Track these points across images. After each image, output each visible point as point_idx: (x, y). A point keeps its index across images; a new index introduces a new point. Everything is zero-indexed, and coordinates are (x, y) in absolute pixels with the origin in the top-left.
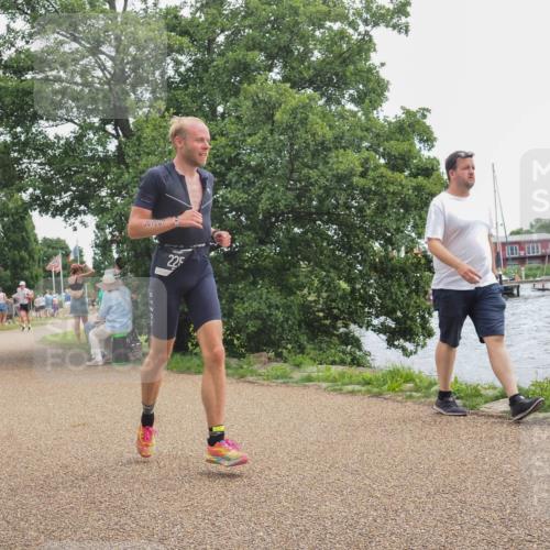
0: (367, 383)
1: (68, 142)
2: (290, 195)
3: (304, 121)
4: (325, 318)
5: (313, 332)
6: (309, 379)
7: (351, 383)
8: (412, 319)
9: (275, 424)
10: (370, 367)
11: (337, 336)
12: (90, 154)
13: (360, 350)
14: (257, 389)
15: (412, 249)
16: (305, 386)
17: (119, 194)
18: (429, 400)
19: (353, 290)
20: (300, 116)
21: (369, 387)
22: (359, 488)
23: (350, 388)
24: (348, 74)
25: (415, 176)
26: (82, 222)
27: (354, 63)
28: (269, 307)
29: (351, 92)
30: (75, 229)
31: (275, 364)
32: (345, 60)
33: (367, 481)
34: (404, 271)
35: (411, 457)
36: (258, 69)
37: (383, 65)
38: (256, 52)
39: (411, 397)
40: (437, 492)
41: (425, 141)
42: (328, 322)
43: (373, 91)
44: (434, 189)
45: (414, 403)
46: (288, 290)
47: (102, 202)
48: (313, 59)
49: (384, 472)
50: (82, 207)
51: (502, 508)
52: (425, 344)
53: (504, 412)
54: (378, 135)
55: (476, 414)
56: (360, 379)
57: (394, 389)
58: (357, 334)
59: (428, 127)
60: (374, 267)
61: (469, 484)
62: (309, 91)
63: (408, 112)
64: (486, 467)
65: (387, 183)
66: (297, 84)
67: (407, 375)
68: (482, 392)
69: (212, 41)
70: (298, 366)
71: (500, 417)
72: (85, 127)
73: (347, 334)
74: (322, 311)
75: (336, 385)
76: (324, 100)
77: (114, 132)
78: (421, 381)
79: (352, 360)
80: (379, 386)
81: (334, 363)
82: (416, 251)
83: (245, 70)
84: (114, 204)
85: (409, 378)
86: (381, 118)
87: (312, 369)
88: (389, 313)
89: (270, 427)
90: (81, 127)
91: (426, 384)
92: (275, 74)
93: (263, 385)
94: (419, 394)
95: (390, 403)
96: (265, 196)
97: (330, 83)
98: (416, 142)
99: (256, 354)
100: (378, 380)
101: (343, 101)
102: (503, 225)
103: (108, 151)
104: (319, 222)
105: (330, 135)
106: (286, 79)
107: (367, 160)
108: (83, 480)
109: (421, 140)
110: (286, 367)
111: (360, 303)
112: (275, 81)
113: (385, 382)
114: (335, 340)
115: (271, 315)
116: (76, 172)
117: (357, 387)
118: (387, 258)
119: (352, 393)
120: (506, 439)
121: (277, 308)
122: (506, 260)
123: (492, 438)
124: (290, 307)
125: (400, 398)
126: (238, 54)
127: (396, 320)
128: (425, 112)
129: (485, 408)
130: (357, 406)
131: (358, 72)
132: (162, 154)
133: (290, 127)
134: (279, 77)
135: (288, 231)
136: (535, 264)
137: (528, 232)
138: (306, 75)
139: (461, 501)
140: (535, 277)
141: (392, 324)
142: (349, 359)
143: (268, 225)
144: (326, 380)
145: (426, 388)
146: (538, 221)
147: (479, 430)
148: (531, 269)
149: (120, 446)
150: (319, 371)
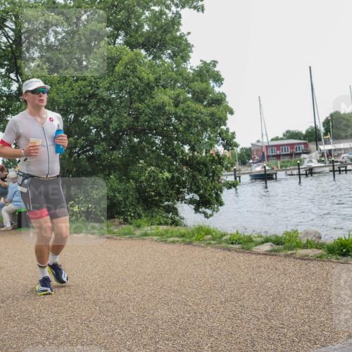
0: (183, 236)
4: (155, 196)
5: (147, 205)
6: (146, 235)
7: (172, 237)
8: (210, 195)
9: (125, 263)
10: (184, 226)
11: (163, 207)
13: (178, 216)
14: (112, 242)
15: (209, 151)
16: (143, 239)
18: (220, 245)
19: (173, 177)
21: (184, 238)
22: (179, 301)
23: (172, 239)
24: (167, 39)
25: (210, 105)
27: (170, 32)
31: (124, 226)
32: (165, 30)
33: (183, 296)
34: (205, 165)
35: (210, 280)
37: (189, 33)
39: (210, 244)
40: (227, 301)
41: (217, 81)
42: (157, 198)
43: (182, 50)
45: (212, 247)
48: (144, 30)
51: (266, 309)
52: (218, 210)
53: (267, 251)
55: (250, 253)
56: (178, 233)
57: (199, 240)
59: (217, 72)
60: (186, 163)
61: (245, 295)
62: (143, 52)
63: (205, 63)
64: (256, 284)
65: (192, 111)
67: (207, 230)
68: (254, 239)
70: (139, 226)
71: (264, 254)
73: (168, 206)
74: (153, 191)
75: (163, 238)
76: (151, 57)
77: (15, 78)
78: (216, 234)
79: (173, 222)
80: (190, 238)
81: (161, 224)
82: (211, 152)
85: (208, 232)
86: (189, 67)
87: (147, 229)
88: (196, 192)
91: (219, 235)
92: (120, 40)
93: (116, 239)
94: (215, 242)
95: (197, 248)
96: (113, 120)
98: (211, 82)
99: (112, 220)
100: (189, 234)
101: (164, 57)
102: (266, 134)
103: (11, 91)
104: (150, 135)
105: (152, 77)
106: (127, 43)
109: (214, 81)
110: (131, 227)
111: (177, 186)
112: (120, 44)
113: (193, 235)
114: (161, 210)
115: (115, 196)
117: (176, 239)
118: (194, 157)
119: (173, 242)
120: (268, 268)
121: (119, 192)
122: (268, 156)
123: (260, 267)
125: (203, 245)
127: (200, 195)
128: (215, 63)
129: (255, 249)
130: (176, 251)
131: (174, 38)
134: (122, 42)
135: (131, 140)
136: (286, 159)
137: (282, 139)
138: (141, 40)
139: (241, 306)
140: (286, 167)
141: (197, 198)
142: (170, 221)
143: (118, 138)
144: (157, 235)
145: (219, 238)
146: (288, 132)
147: (252, 262)
148: (283, 162)
149: (26, 281)
150: (151, 229)
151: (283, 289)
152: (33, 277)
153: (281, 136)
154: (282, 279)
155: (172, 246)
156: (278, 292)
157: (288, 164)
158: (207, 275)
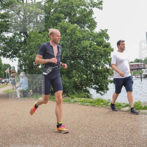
0: (91, 102)
1: (11, 38)
2: (71, 52)
3: (74, 33)
5: (77, 89)
6: (76, 102)
7: (87, 103)
8: (103, 85)
9: (66, 114)
10: (92, 98)
11: (83, 90)
12: (17, 41)
13: (89, 94)
15: (103, 67)
16: (74, 103)
17: (25, 52)
18: (107, 107)
19: (88, 77)
20: (73, 31)
21: (92, 104)
22: (89, 131)
23: (86, 104)
24: (86, 20)
25: (104, 47)
26: (14, 60)
27: (88, 17)
28: (65, 82)
29: (87, 25)
30: (13, 61)
31: (67, 98)
32: (85, 16)
33: (91, 129)
34: (101, 73)
35: (103, 122)
36: (62, 19)
37: (95, 18)
38: (62, 14)
39: (103, 106)
40: (110, 131)
41: (107, 38)
42: (81, 86)
43: (93, 25)
44: (109, 51)
45: (104, 108)
46: (70, 78)
47: (20, 54)
48: (77, 16)
49: (96, 126)
50: (15, 56)
51: (127, 136)
52: (107, 92)
53: (127, 110)
54: (94, 37)
55: (120, 111)
56: (89, 101)
57: (98, 104)
58: (88, 89)
59: (107, 34)
60: (93, 72)
61: (118, 129)
62: (76, 25)
63: (102, 31)
64: (122, 125)
65: (96, 49)
66: (73, 23)
67: (102, 100)
68: (122, 105)
69: (50, 11)
70: (73, 98)
71: (126, 112)
72: (15, 34)
73: (85, 89)
74: (79, 83)
75: (83, 103)
76: (80, 27)
77: (23, 35)
78: (105, 102)
79: (87, 97)
81: (82, 97)
82: (104, 67)
83: (59, 19)
84: (23, 55)
85: (102, 101)
86: (95, 32)
87: (76, 99)
88: (97, 84)
89: (65, 115)
90: (14, 34)
91: (107, 103)
92: (67, 20)
94: (105, 106)
95: (97, 108)
96: (64, 53)
97: (81, 23)
98: (104, 38)
100: (94, 102)
101: (85, 27)
103: (22, 40)
104: (78, 60)
105: (81, 36)
106: (70, 21)
107: (91, 43)
108: (15, 129)
109: (106, 38)
110: (70, 98)
111: (89, 81)
112: (67, 22)
113: (96, 102)
114: (83, 91)
115: (65, 84)
116: (13, 46)
117: (88, 104)
118: (97, 69)
119: (87, 105)
120: (128, 117)
121: (67, 83)
123: (124, 117)
124: (71, 82)
125: (100, 107)
126: (57, 15)
127: (99, 86)
128: (106, 30)
129: (122, 109)
131: (89, 20)
132: (36, 41)
133: (71, 34)
134: (68, 21)
135: (70, 62)
136: (136, 71)
137: (134, 62)
138: (75, 20)
139: (116, 134)
140: (136, 74)
141: (98, 87)
142: (86, 96)
143: (65, 60)
144: (80, 102)
145: (107, 104)
146: (136, 59)
147: (121, 115)
148: (134, 72)
149: (25, 120)
150: (78, 100)
151: (134, 127)
152: (28, 118)
153: (133, 61)
154: (134, 123)
155: (87, 107)
156: (132, 129)
157: (137, 73)
158: (102, 119)
